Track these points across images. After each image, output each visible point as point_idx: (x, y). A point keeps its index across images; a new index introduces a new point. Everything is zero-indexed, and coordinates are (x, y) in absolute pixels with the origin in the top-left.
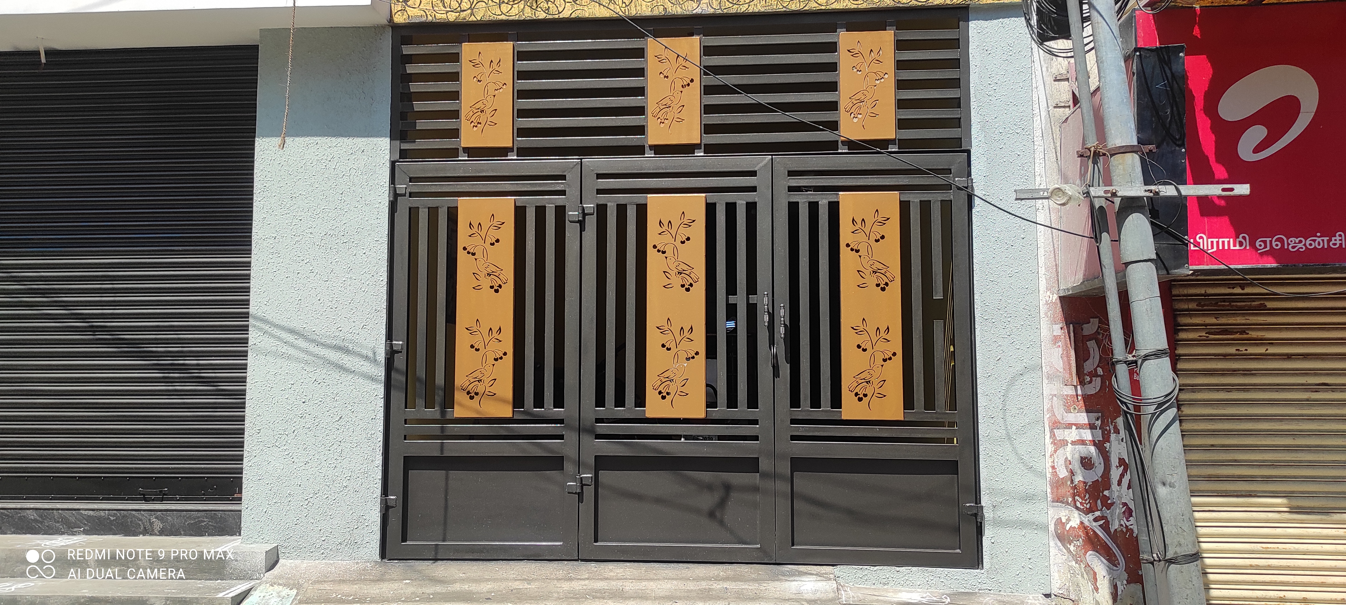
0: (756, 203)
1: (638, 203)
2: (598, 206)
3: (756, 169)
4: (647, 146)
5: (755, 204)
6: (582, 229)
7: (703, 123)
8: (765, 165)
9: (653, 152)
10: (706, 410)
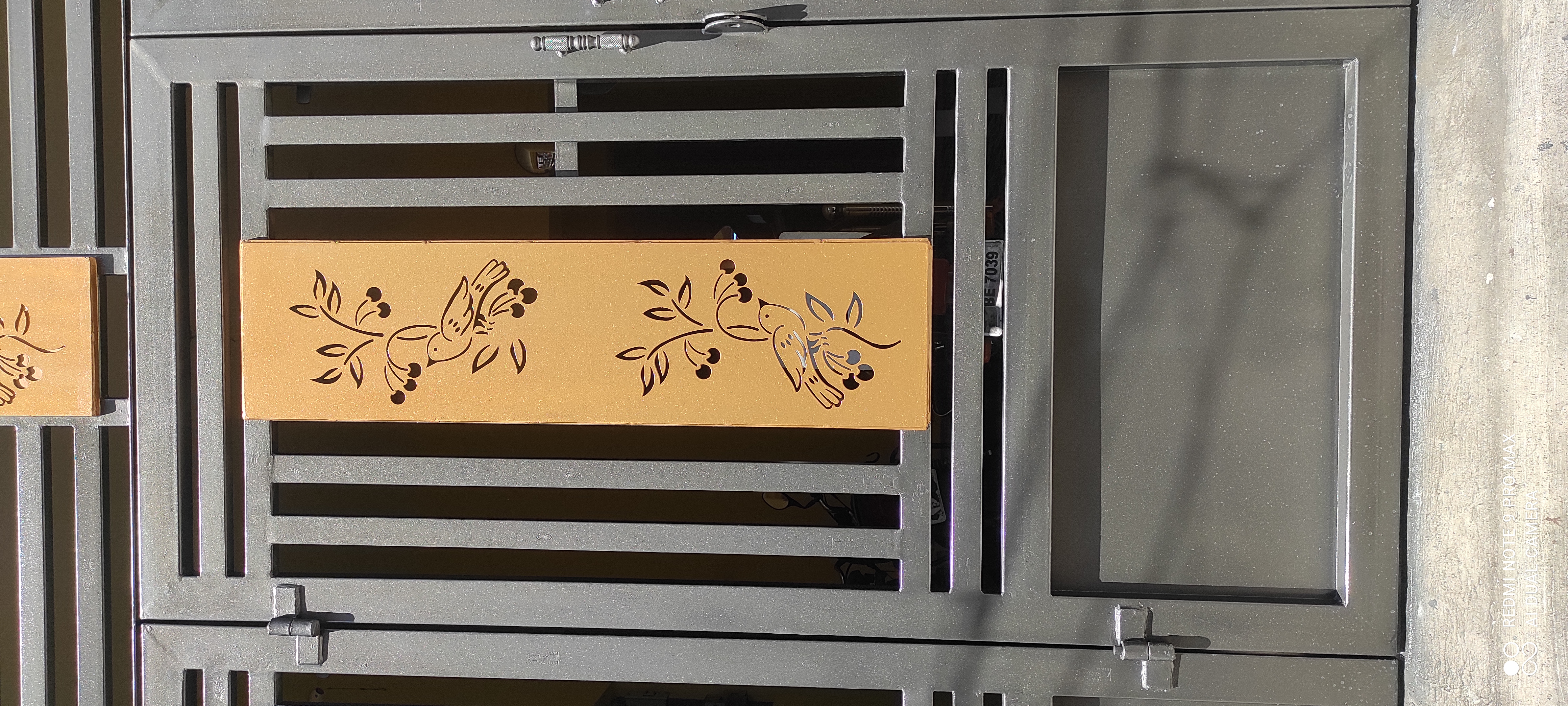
0: (269, 86)
1: (268, 449)
2: (277, 572)
3: (168, 87)
4: (101, 421)
5: (271, 88)
6: (346, 623)
7: (36, 249)
8: (158, 58)
9: (118, 402)
10: (906, 237)
